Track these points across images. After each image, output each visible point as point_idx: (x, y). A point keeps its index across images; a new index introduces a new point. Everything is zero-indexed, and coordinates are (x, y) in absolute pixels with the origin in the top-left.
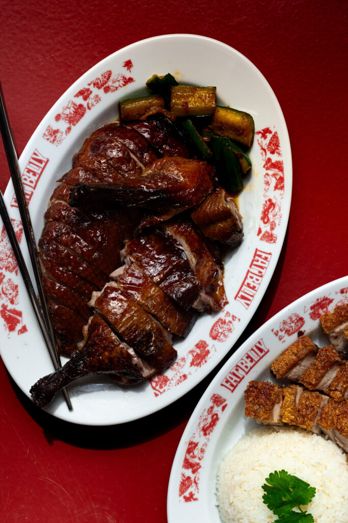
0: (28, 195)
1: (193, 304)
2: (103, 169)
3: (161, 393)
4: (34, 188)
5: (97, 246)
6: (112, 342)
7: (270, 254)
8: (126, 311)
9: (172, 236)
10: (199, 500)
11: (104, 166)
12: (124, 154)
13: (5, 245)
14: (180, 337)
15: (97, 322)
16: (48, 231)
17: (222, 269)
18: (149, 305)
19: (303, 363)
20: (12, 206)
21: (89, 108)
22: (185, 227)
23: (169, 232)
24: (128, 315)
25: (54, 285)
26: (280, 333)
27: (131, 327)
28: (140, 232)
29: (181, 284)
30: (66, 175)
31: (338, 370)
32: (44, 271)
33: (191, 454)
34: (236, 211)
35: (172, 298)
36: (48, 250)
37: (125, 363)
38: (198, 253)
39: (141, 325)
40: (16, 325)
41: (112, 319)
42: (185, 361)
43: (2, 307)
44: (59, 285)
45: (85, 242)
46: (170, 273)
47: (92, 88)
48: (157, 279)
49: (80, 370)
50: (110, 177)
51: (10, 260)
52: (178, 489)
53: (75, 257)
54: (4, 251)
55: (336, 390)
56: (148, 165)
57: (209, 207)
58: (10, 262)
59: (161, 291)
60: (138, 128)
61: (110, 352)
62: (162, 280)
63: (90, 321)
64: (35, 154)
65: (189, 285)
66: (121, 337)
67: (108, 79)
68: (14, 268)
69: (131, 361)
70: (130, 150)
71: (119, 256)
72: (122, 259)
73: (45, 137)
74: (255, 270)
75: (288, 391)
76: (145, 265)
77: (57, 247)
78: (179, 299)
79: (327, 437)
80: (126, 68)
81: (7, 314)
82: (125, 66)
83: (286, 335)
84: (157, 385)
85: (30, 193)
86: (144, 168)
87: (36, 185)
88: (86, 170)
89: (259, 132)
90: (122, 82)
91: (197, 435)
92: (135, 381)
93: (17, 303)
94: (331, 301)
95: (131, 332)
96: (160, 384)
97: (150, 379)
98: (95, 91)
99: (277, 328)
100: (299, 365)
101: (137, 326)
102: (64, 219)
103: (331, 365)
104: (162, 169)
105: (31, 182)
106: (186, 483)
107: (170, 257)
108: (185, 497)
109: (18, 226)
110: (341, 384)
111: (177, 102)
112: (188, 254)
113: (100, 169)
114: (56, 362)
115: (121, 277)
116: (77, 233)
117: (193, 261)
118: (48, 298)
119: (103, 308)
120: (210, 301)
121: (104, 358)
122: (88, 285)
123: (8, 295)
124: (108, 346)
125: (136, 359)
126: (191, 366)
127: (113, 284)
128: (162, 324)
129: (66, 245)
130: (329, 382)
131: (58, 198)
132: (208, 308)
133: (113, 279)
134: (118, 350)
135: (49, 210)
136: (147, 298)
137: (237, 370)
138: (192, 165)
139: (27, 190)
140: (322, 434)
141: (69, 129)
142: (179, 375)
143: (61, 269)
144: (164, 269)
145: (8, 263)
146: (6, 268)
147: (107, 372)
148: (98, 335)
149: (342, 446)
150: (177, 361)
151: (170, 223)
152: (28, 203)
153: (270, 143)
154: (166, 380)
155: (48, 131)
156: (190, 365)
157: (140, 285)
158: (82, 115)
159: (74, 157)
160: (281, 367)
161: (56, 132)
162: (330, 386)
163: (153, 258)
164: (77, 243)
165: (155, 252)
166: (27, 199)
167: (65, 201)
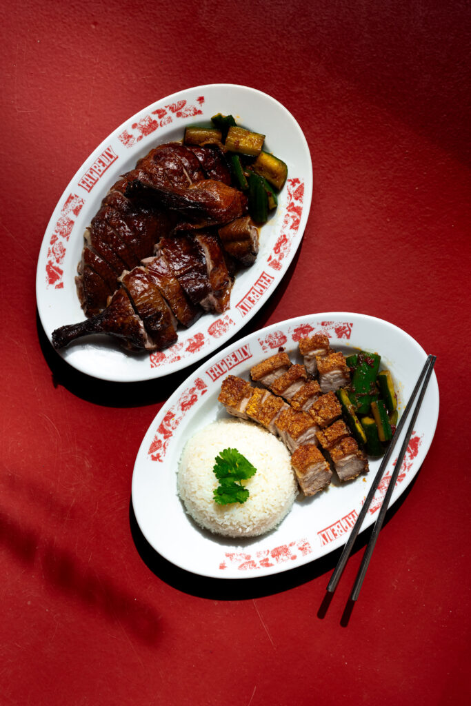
1: (201, 301)
6: (128, 311)
7: (273, 278)
8: (145, 291)
10: (164, 463)
11: (160, 173)
12: (178, 168)
14: (184, 326)
17: (233, 281)
19: (276, 374)
21: (161, 126)
23: (198, 239)
24: (146, 294)
25: (94, 257)
26: (265, 344)
27: (146, 304)
30: (128, 173)
31: (303, 385)
33: (167, 422)
34: (255, 237)
36: (98, 227)
38: (216, 263)
46: (190, 271)
47: (167, 110)
52: (149, 448)
53: (117, 238)
55: (297, 401)
56: (196, 182)
57: (234, 228)
60: (196, 151)
61: (125, 318)
62: (182, 275)
63: (115, 293)
65: (202, 285)
66: (136, 310)
67: (182, 107)
70: (184, 166)
71: (153, 248)
72: (155, 251)
74: (258, 288)
75: (258, 391)
77: (105, 227)
79: (280, 439)
80: (199, 102)
82: (199, 100)
83: (269, 348)
84: (155, 359)
87: (102, 174)
88: (145, 172)
89: (290, 180)
90: (192, 112)
91: (176, 408)
92: (138, 349)
94: (312, 329)
97: (150, 352)
98: (169, 113)
99: (263, 339)
100: (274, 374)
103: (297, 379)
106: (156, 445)
107: (193, 259)
108: (152, 456)
110: (302, 397)
111: (231, 139)
112: (207, 260)
115: (150, 264)
117: (210, 267)
120: (215, 302)
127: (142, 268)
129: (113, 227)
130: (293, 394)
131: (117, 189)
132: (213, 308)
133: (143, 264)
135: (107, 197)
136: (166, 286)
137: (222, 364)
138: (231, 192)
140: (278, 436)
141: (141, 137)
142: (175, 355)
144: (186, 267)
146: (61, 233)
147: (117, 335)
148: (119, 303)
149: (290, 448)
150: (176, 344)
151: (200, 232)
153: (297, 191)
154: (163, 357)
157: (162, 274)
158: (154, 129)
160: (259, 372)
161: (130, 137)
162: (293, 397)
163: (179, 256)
164: (122, 228)
167: (122, 192)
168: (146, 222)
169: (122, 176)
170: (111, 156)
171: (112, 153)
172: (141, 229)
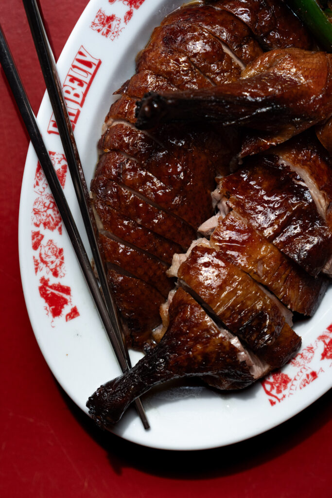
0: (73, 115)
1: (324, 267)
2: (183, 71)
3: (279, 400)
4: (81, 105)
5: (179, 187)
6: (208, 330)
9: (288, 167)
11: (184, 67)
12: (213, 46)
13: (42, 190)
15: (182, 300)
16: (104, 168)
18: (259, 272)
20: (50, 132)
22: (307, 153)
23: (284, 161)
27: (233, 306)
28: (239, 163)
29: (305, 238)
30: (127, 84)
32: (100, 226)
35: (293, 260)
36: (106, 195)
37: (228, 360)
39: (249, 303)
40: (62, 307)
41: (205, 295)
42: (313, 352)
43: (41, 282)
44: (123, 246)
45: (161, 182)
46: (288, 222)
48: (268, 232)
49: (161, 373)
50: (194, 83)
51: (50, 212)
53: (145, 205)
54: (40, 199)
56: (249, 62)
58: (50, 215)
59: (276, 250)
60: (233, 7)
61: (205, 345)
62: (277, 234)
64: (81, 53)
68: (56, 225)
69: (236, 358)
70: (222, 41)
71: (209, 199)
72: (214, 204)
73: (95, 28)
76: (250, 211)
77: (119, 190)
78: (303, 261)
81: (48, 292)
84: (272, 388)
85: (75, 112)
86: (243, 68)
87: (83, 100)
88: (157, 74)
93: (63, 275)
95: (234, 313)
96: (278, 387)
97: (262, 380)
101: (243, 304)
102: (128, 148)
104: (271, 67)
105: (77, 95)
107: (287, 199)
109: (59, 162)
112: (313, 193)
113: (178, 72)
114: (122, 359)
116: (148, 169)
117: (322, 204)
118: (108, 266)
119: (191, 279)
121: (195, 353)
122: (167, 246)
123: (50, 264)
124: (201, 337)
125: (243, 353)
126: (323, 358)
127: (204, 242)
128: (279, 300)
129: (133, 187)
131: (117, 119)
133: (202, 235)
134: (217, 342)
136: (256, 262)
139: (71, 107)
141: (130, 14)
142: (305, 372)
143: (126, 222)
145: (47, 217)
146: (45, 224)
148: (185, 320)
150: (300, 352)
152: (74, 127)
154: (286, 381)
155: (98, 18)
156: (321, 357)
157: (244, 242)
159: (139, 55)
161: (110, 19)
163: (261, 202)
164: (148, 183)
165: (263, 192)
166: (72, 121)
167: (128, 121)
168: (186, 160)
169: (118, 93)
170: (89, 64)
171: (88, 59)
172: (182, 176)
